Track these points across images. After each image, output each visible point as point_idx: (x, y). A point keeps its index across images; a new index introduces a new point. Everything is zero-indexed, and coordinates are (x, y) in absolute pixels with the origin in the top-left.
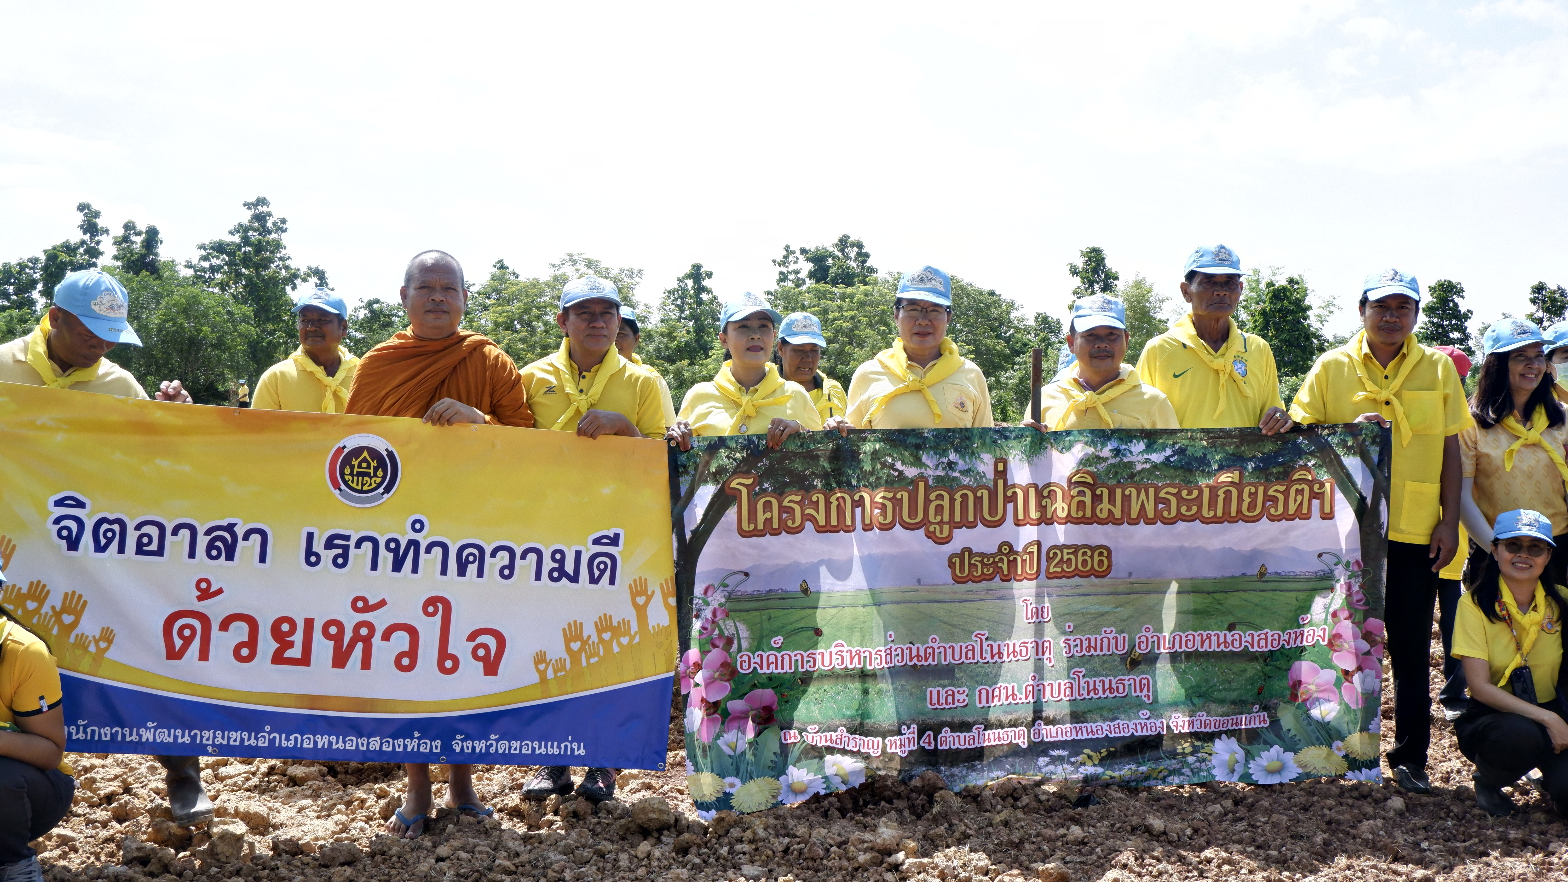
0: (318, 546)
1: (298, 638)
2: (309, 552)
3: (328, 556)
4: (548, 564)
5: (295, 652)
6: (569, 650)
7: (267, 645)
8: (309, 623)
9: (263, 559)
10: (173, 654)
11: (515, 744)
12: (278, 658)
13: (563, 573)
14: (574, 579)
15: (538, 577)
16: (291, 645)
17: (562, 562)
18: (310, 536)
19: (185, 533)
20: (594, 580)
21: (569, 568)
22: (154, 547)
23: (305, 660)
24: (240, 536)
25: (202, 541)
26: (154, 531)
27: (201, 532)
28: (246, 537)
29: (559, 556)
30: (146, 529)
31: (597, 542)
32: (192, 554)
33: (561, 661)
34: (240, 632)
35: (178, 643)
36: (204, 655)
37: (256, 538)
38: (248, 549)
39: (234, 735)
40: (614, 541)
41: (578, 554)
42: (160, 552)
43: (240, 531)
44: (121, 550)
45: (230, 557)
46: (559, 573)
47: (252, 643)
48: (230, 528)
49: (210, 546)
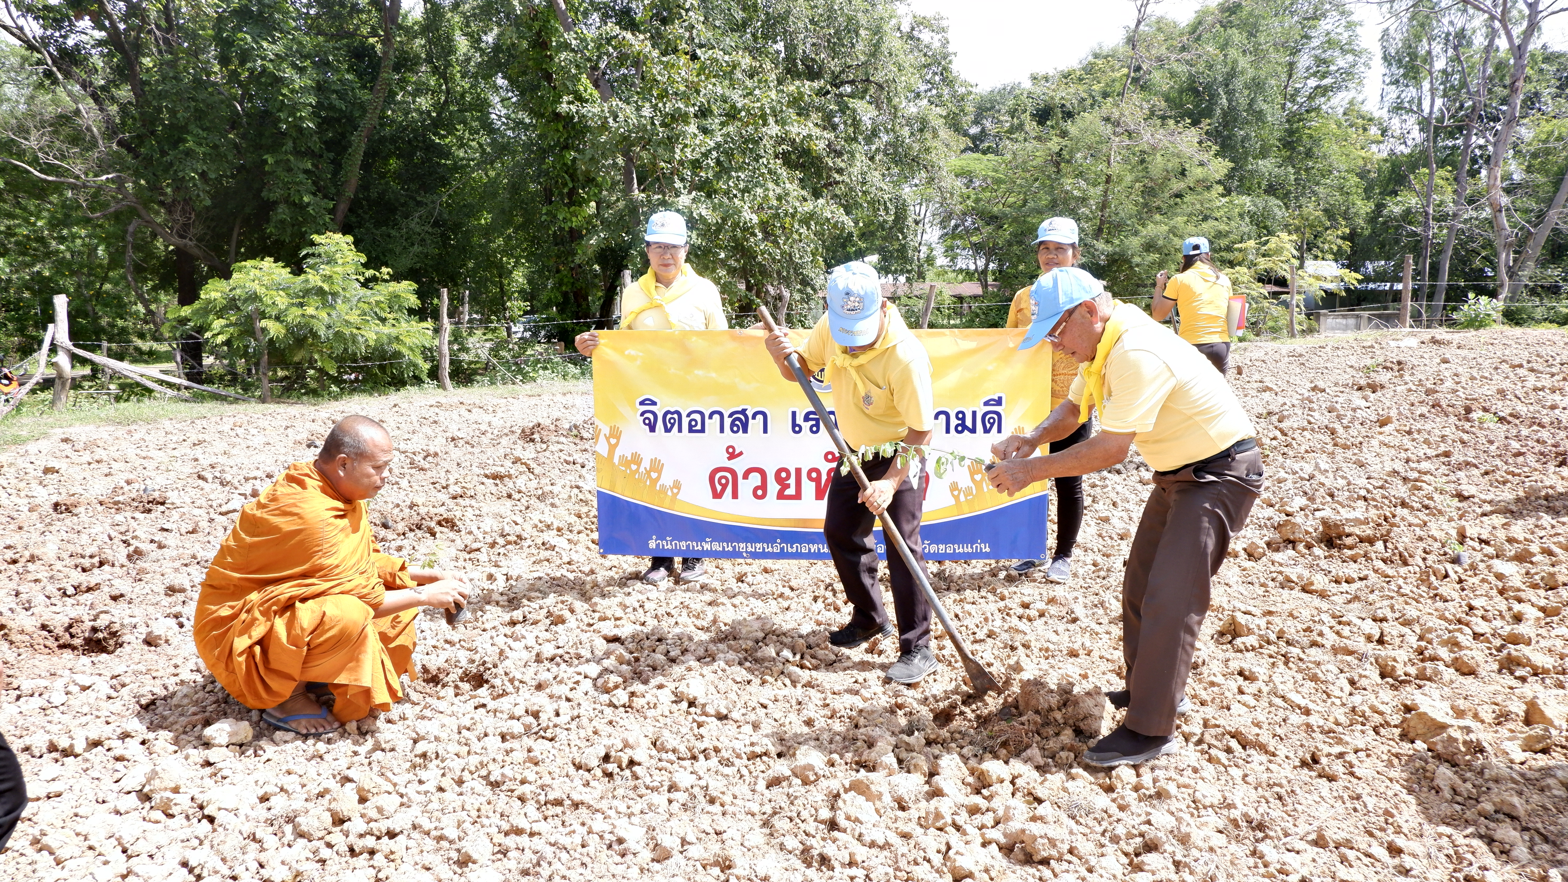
0: (800, 420)
1: (792, 481)
2: (794, 424)
3: (806, 426)
4: (954, 422)
5: (791, 491)
6: (973, 479)
7: (773, 487)
8: (798, 471)
9: (765, 431)
10: (717, 495)
11: (942, 547)
12: (781, 496)
13: (965, 427)
14: (973, 431)
15: (948, 431)
16: (788, 486)
17: (963, 419)
18: (794, 414)
19: (716, 417)
20: (987, 431)
21: (969, 423)
22: (699, 427)
23: (798, 496)
24: (750, 415)
25: (728, 422)
26: (697, 417)
27: (726, 415)
28: (754, 417)
29: (961, 416)
30: (693, 416)
31: (986, 403)
32: (722, 430)
33: (969, 489)
34: (755, 479)
35: (719, 488)
36: (735, 495)
37: (760, 417)
38: (756, 425)
39: (758, 545)
40: (999, 402)
41: (974, 413)
42: (703, 430)
43: (750, 414)
44: (680, 430)
45: (745, 431)
46: (962, 427)
47: (764, 486)
48: (743, 412)
49: (733, 424)
